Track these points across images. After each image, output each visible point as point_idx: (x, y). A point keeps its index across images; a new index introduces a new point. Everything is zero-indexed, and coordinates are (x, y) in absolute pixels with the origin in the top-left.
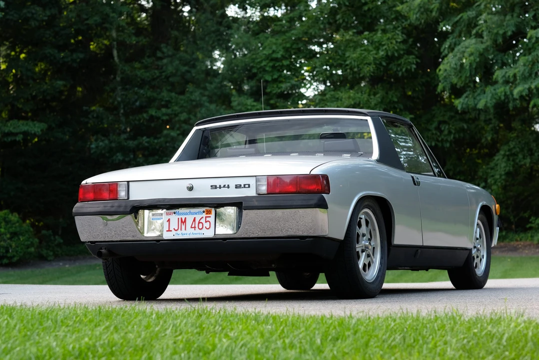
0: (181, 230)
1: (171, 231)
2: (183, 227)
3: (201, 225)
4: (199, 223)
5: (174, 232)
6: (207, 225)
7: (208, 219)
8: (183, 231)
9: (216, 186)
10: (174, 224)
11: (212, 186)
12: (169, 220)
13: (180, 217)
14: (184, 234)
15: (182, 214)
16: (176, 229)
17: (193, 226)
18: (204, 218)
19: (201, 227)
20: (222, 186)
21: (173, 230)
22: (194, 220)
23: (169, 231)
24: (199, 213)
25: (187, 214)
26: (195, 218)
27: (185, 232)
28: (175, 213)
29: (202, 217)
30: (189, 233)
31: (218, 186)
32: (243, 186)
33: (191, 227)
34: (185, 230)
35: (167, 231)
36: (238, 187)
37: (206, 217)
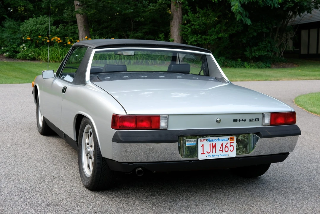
0: (212, 153)
1: (205, 153)
2: (214, 150)
3: (227, 149)
4: (226, 147)
5: (207, 154)
6: (231, 148)
7: (232, 144)
8: (214, 154)
9: (237, 120)
10: (207, 148)
11: (234, 120)
12: (203, 146)
13: (211, 143)
14: (215, 156)
15: (213, 141)
16: (209, 152)
17: (221, 149)
18: (229, 143)
19: (227, 150)
20: (241, 120)
21: (206, 153)
22: (222, 145)
23: (203, 153)
24: (225, 140)
25: (216, 140)
26: (222, 143)
27: (215, 154)
28: (207, 140)
29: (228, 143)
30: (218, 154)
31: (238, 120)
32: (254, 120)
33: (220, 150)
34: (215, 152)
35: (202, 154)
36: (251, 120)
37: (230, 143)
